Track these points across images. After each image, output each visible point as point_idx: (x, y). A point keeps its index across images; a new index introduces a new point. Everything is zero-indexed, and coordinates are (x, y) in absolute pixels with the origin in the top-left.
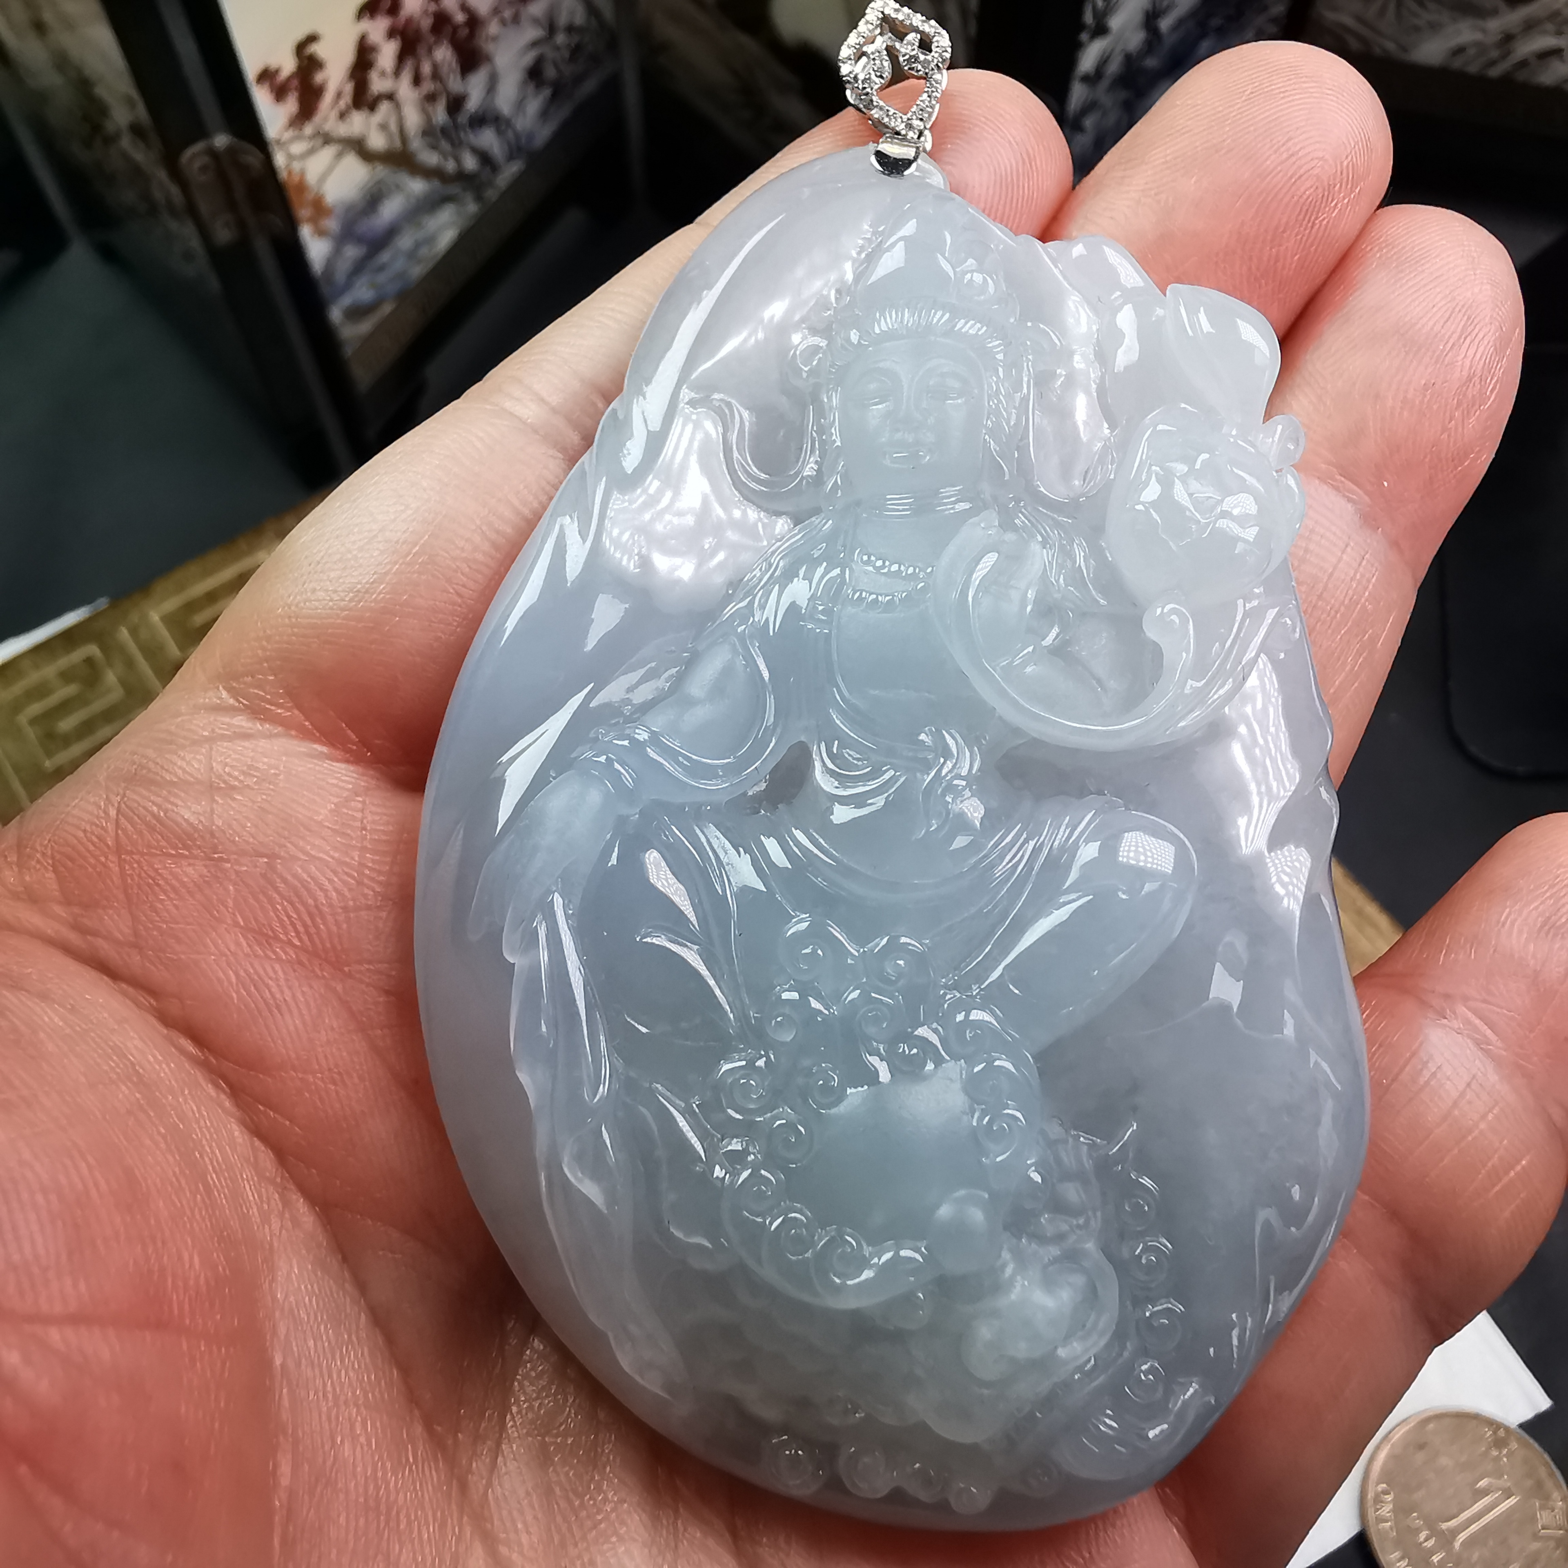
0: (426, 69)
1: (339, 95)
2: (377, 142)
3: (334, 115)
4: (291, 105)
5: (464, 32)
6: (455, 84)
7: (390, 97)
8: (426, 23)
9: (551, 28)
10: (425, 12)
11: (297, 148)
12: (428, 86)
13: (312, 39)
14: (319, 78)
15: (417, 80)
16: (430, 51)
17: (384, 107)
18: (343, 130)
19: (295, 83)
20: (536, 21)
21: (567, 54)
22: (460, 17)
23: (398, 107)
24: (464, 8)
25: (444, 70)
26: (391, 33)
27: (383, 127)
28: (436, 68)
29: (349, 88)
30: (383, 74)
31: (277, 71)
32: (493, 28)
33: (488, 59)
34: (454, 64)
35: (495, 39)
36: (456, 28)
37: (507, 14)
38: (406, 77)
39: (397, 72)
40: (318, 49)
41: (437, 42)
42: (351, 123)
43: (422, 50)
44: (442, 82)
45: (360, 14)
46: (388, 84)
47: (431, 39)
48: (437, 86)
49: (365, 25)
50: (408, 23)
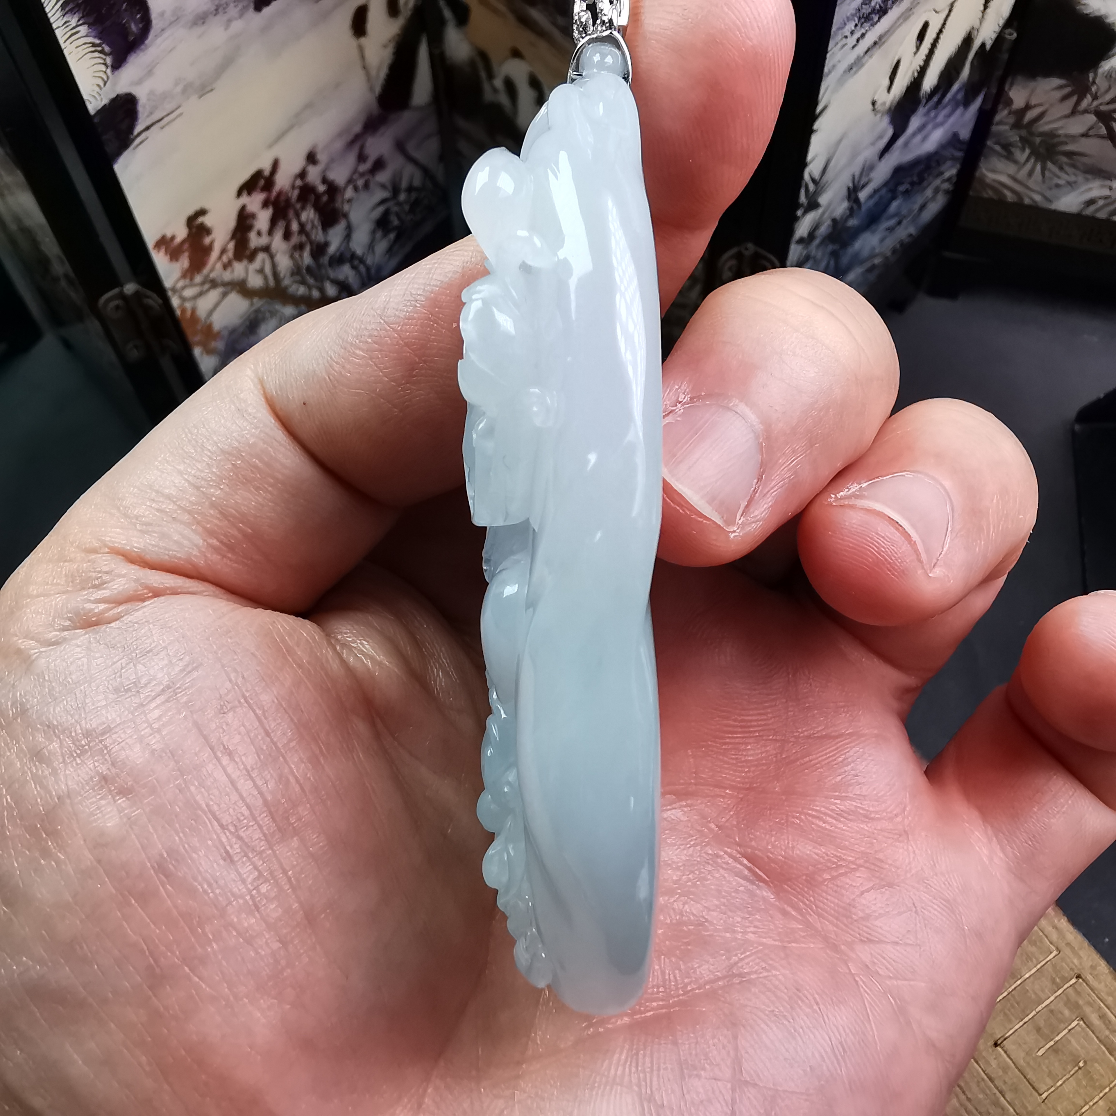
0: (295, 226)
1: (223, 251)
2: (255, 281)
3: (219, 266)
4: (184, 262)
5: (325, 198)
6: (318, 235)
7: (266, 249)
8: (295, 194)
9: (396, 191)
10: (293, 187)
11: (188, 293)
12: (295, 239)
13: (202, 212)
14: (207, 240)
15: (287, 236)
16: (298, 215)
17: (261, 256)
18: (227, 276)
19: (186, 246)
20: (383, 186)
21: (407, 208)
22: (322, 188)
23: (272, 257)
24: (324, 180)
25: (308, 227)
26: (265, 204)
27: (261, 271)
28: (302, 227)
29: (231, 246)
30: (259, 234)
31: (173, 238)
32: (349, 193)
33: (346, 216)
34: (316, 222)
35: (349, 201)
36: (318, 196)
37: (360, 183)
38: (278, 235)
39: (271, 232)
40: (207, 220)
41: (303, 208)
42: (233, 271)
43: (291, 214)
44: (308, 235)
45: (239, 194)
46: (264, 241)
47: (298, 206)
48: (304, 238)
49: (245, 199)
50: (279, 195)
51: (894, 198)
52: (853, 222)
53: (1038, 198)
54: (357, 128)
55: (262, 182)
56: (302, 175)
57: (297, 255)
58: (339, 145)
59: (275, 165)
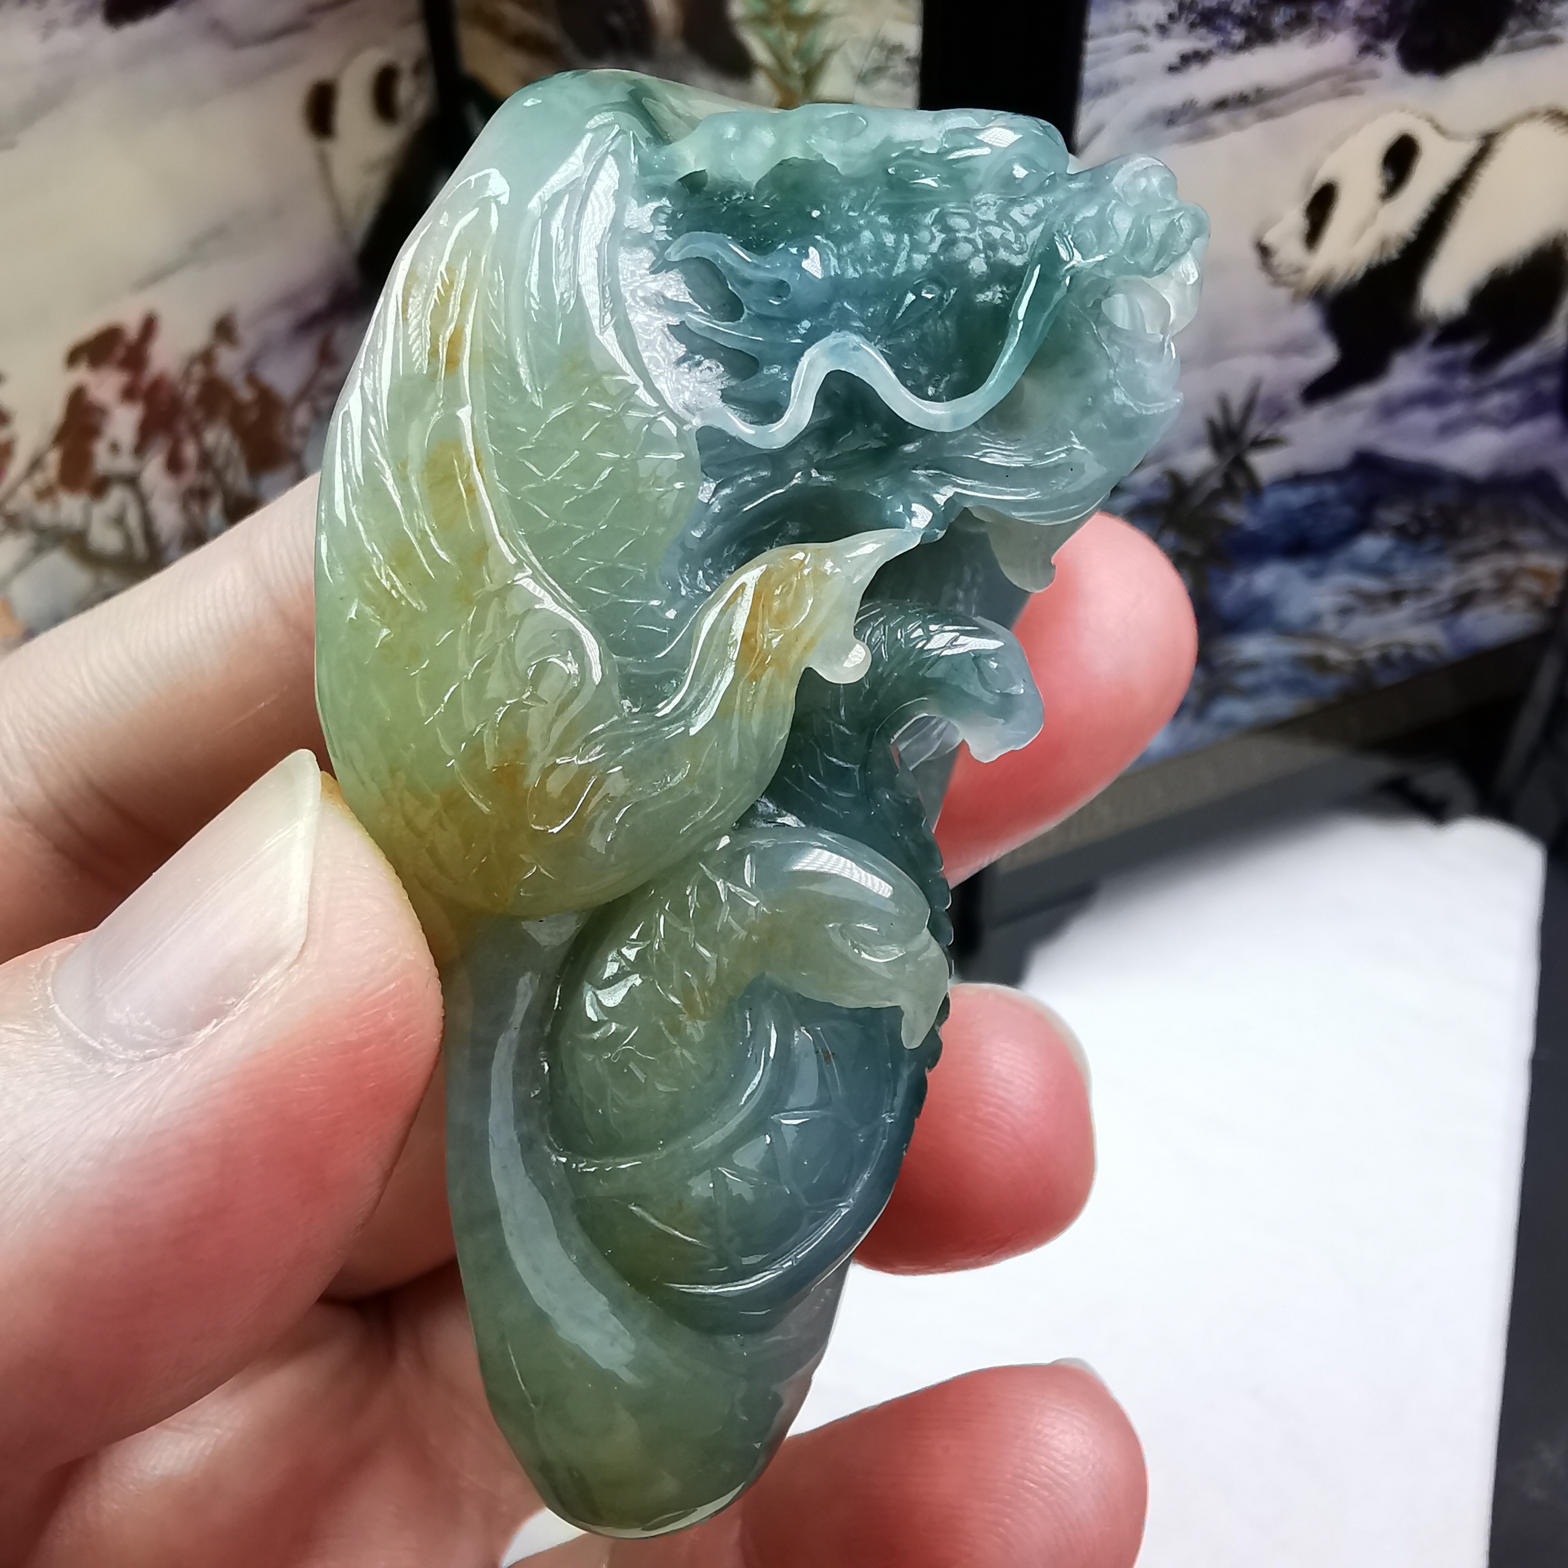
0: (190, 451)
1: (36, 464)
2: (106, 539)
3: (26, 492)
5: (252, 416)
6: (241, 483)
8: (192, 391)
10: (187, 374)
12: (191, 477)
15: (174, 465)
16: (196, 432)
17: (117, 496)
18: (44, 514)
22: (245, 394)
23: (143, 501)
24: (252, 380)
25: (219, 461)
26: (127, 392)
27: (119, 521)
29: (53, 458)
30: (115, 448)
32: (303, 419)
33: (296, 458)
34: (236, 451)
35: (302, 432)
36: (238, 407)
38: (156, 460)
39: (140, 449)
41: (208, 422)
42: (56, 506)
43: (182, 426)
44: (219, 475)
45: (74, 357)
46: (125, 463)
47: (198, 416)
48: (208, 480)
49: (82, 375)
50: (158, 384)
54: (317, 301)
55: (120, 352)
56: (206, 357)
57: (196, 508)
58: (281, 322)
59: (149, 326)
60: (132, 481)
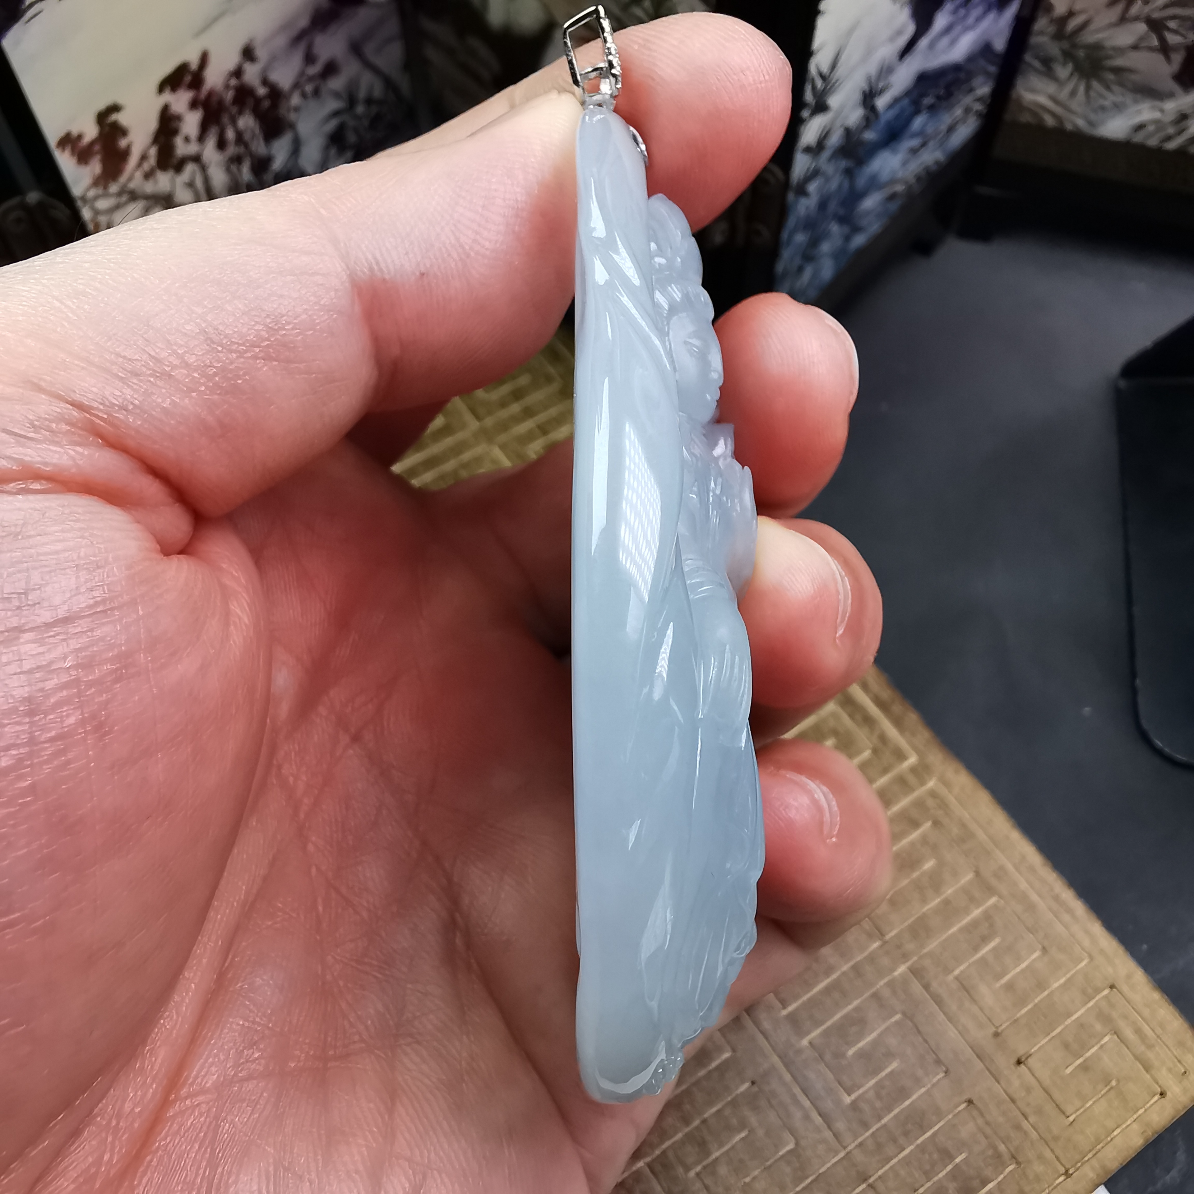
0: (230, 134)
1: (144, 158)
2: (185, 197)
3: (139, 175)
4: (95, 167)
5: (266, 104)
6: (259, 148)
8: (229, 96)
9: (352, 101)
10: (227, 87)
11: (102, 204)
12: (232, 150)
13: (115, 108)
14: (123, 143)
15: (221, 145)
16: (234, 121)
17: (190, 168)
18: (149, 188)
19: (97, 148)
20: (336, 95)
21: (366, 123)
22: (262, 91)
23: (204, 169)
24: (265, 82)
25: (247, 137)
26: (194, 105)
27: (191, 184)
28: (240, 136)
29: (153, 152)
30: (187, 139)
31: (80, 137)
32: (295, 100)
33: (292, 126)
34: (257, 131)
35: (297, 109)
36: (258, 101)
37: (309, 88)
38: (211, 143)
39: (201, 138)
40: (122, 118)
41: (240, 113)
42: (156, 182)
43: (225, 119)
44: (246, 145)
45: (161, 88)
46: (192, 149)
47: (234, 110)
48: (242, 150)
49: (167, 97)
50: (211, 94)
51: (917, 112)
52: (870, 136)
53: (1081, 123)
54: (304, 22)
55: (188, 78)
56: (238, 73)
57: (234, 168)
58: (282, 41)
59: (204, 59)
60: (197, 159)
